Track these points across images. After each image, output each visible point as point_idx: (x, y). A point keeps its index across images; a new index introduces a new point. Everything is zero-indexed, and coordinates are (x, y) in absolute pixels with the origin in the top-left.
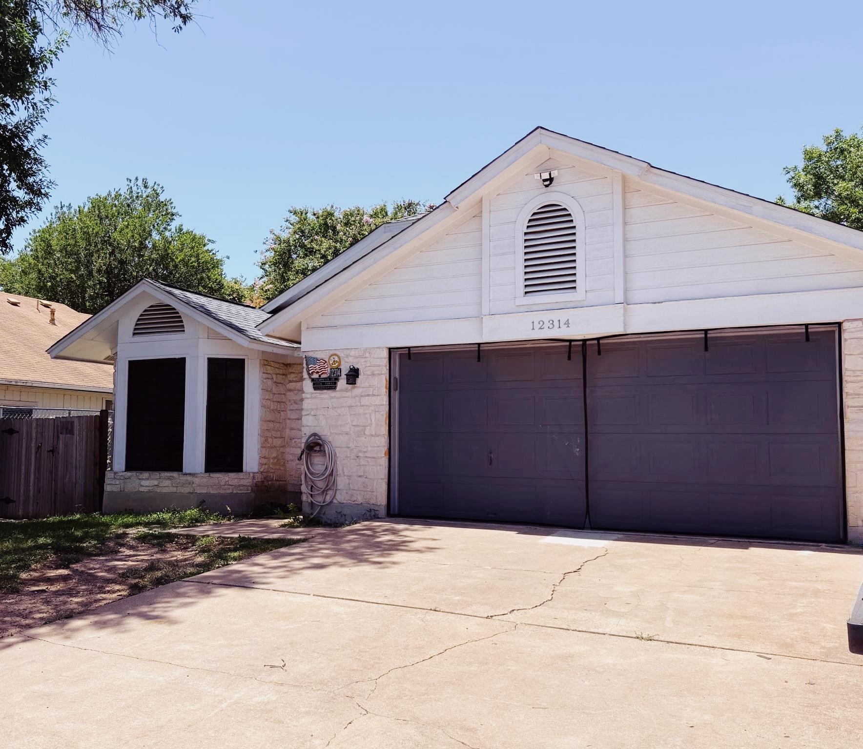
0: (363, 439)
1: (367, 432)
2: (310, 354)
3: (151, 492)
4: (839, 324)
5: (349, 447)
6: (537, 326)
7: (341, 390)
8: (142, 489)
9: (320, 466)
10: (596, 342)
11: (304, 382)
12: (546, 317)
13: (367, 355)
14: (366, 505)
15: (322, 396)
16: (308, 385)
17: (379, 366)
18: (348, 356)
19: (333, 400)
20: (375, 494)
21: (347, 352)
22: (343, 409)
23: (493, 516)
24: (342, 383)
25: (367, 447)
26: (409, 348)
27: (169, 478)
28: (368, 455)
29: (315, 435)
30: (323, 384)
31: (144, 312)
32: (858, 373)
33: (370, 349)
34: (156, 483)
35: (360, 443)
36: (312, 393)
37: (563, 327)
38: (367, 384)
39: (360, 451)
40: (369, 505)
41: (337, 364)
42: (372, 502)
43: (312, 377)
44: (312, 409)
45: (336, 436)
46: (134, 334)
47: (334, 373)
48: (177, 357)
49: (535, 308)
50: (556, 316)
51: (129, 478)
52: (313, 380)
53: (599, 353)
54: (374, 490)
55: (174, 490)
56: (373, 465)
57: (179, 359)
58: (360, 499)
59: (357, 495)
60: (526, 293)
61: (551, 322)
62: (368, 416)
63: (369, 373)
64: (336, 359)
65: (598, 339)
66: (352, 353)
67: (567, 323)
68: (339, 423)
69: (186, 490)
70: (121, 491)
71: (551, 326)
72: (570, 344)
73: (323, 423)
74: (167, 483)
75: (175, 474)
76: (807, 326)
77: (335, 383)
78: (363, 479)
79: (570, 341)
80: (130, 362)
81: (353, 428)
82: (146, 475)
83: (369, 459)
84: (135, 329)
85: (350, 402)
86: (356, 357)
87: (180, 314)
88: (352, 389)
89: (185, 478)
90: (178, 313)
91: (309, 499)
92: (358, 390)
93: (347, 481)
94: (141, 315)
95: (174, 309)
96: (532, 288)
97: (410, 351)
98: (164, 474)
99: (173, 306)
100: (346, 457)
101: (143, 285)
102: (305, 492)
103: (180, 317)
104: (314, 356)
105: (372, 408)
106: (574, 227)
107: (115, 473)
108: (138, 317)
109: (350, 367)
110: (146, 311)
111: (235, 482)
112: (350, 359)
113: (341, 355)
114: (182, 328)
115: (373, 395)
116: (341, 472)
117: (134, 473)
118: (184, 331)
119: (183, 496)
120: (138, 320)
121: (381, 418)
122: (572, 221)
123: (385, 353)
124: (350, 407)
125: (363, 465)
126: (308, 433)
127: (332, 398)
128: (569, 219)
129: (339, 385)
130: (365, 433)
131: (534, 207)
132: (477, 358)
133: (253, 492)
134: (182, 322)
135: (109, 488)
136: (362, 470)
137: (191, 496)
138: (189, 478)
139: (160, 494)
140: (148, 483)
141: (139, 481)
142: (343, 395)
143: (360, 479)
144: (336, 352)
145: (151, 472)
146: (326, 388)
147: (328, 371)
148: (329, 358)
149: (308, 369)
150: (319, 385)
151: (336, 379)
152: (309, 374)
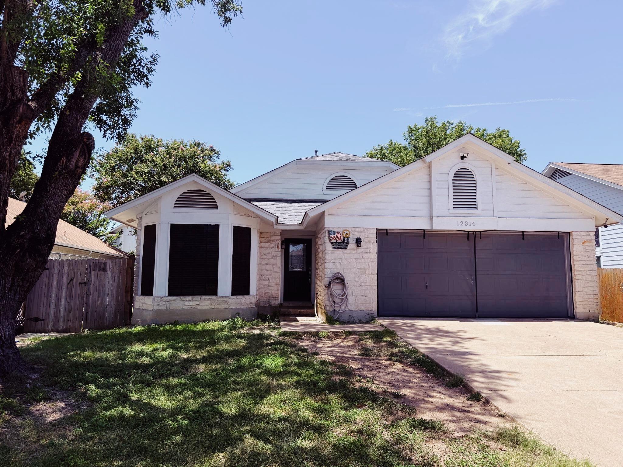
0: (364, 276)
1: (367, 272)
2: (330, 229)
3: (194, 309)
4: (569, 232)
5: (355, 280)
6: (460, 224)
7: (350, 250)
8: (184, 307)
9: (338, 290)
10: (479, 233)
11: (326, 244)
12: (464, 220)
13: (366, 231)
15: (338, 252)
16: (329, 246)
17: (373, 238)
18: (353, 231)
19: (346, 255)
21: (354, 229)
22: (352, 260)
23: (428, 314)
24: (352, 245)
25: (366, 280)
26: (387, 229)
27: (209, 300)
28: (368, 284)
29: (339, 273)
30: (339, 245)
32: (578, 252)
33: (367, 228)
34: (198, 303)
35: (362, 278)
36: (331, 251)
37: (472, 225)
38: (366, 247)
39: (363, 282)
40: (368, 311)
41: (348, 235)
42: (370, 309)
44: (332, 259)
45: (347, 274)
46: (175, 207)
48: (212, 224)
49: (458, 215)
50: (468, 220)
51: (175, 300)
52: (332, 243)
53: (481, 238)
54: (371, 303)
55: (213, 307)
56: (370, 290)
57: (213, 225)
58: (363, 308)
59: (361, 306)
60: (454, 208)
61: (466, 222)
63: (367, 241)
64: (348, 232)
65: (480, 232)
66: (357, 230)
67: (474, 224)
68: (349, 267)
69: (223, 307)
70: (166, 309)
71: (466, 225)
72: (468, 234)
73: (339, 267)
74: (207, 303)
75: (214, 297)
76: (558, 232)
77: (347, 246)
78: (364, 298)
79: (468, 232)
80: (172, 225)
81: (357, 270)
82: (189, 298)
83: (368, 287)
84: (175, 204)
85: (356, 256)
86: (358, 232)
87: (214, 197)
88: (357, 249)
89: (222, 299)
90: (212, 196)
91: (331, 309)
92: (360, 250)
93: (354, 299)
94: (181, 195)
95: (209, 194)
96: (457, 205)
97: (387, 231)
98: (204, 297)
99: (208, 192)
100: (354, 285)
101: (193, 177)
102: (329, 305)
103: (214, 199)
104: (333, 230)
105: (370, 259)
106: (475, 180)
107: (161, 298)
108: (178, 196)
109: (356, 237)
110: (184, 193)
111: (248, 301)
112: (356, 233)
113: (350, 231)
114: (216, 206)
115: (370, 253)
116: (351, 294)
117: (178, 297)
118: (217, 208)
119: (220, 311)
120: (178, 198)
121: (375, 264)
122: (474, 177)
123: (375, 231)
124: (356, 259)
125: (364, 290)
126: (329, 273)
127: (345, 253)
128: (473, 176)
129: (349, 246)
130: (365, 273)
131: (457, 168)
132: (423, 237)
133: (256, 307)
134: (215, 202)
135: (156, 308)
136: (364, 292)
137: (227, 310)
138: (225, 299)
139: (201, 310)
140: (190, 303)
141: (183, 302)
142: (352, 251)
143: (362, 297)
144: (347, 229)
145: (193, 297)
146: (341, 248)
147: (342, 239)
148: (343, 232)
149: (329, 237)
150: (336, 246)
151: (348, 243)
152: (330, 240)
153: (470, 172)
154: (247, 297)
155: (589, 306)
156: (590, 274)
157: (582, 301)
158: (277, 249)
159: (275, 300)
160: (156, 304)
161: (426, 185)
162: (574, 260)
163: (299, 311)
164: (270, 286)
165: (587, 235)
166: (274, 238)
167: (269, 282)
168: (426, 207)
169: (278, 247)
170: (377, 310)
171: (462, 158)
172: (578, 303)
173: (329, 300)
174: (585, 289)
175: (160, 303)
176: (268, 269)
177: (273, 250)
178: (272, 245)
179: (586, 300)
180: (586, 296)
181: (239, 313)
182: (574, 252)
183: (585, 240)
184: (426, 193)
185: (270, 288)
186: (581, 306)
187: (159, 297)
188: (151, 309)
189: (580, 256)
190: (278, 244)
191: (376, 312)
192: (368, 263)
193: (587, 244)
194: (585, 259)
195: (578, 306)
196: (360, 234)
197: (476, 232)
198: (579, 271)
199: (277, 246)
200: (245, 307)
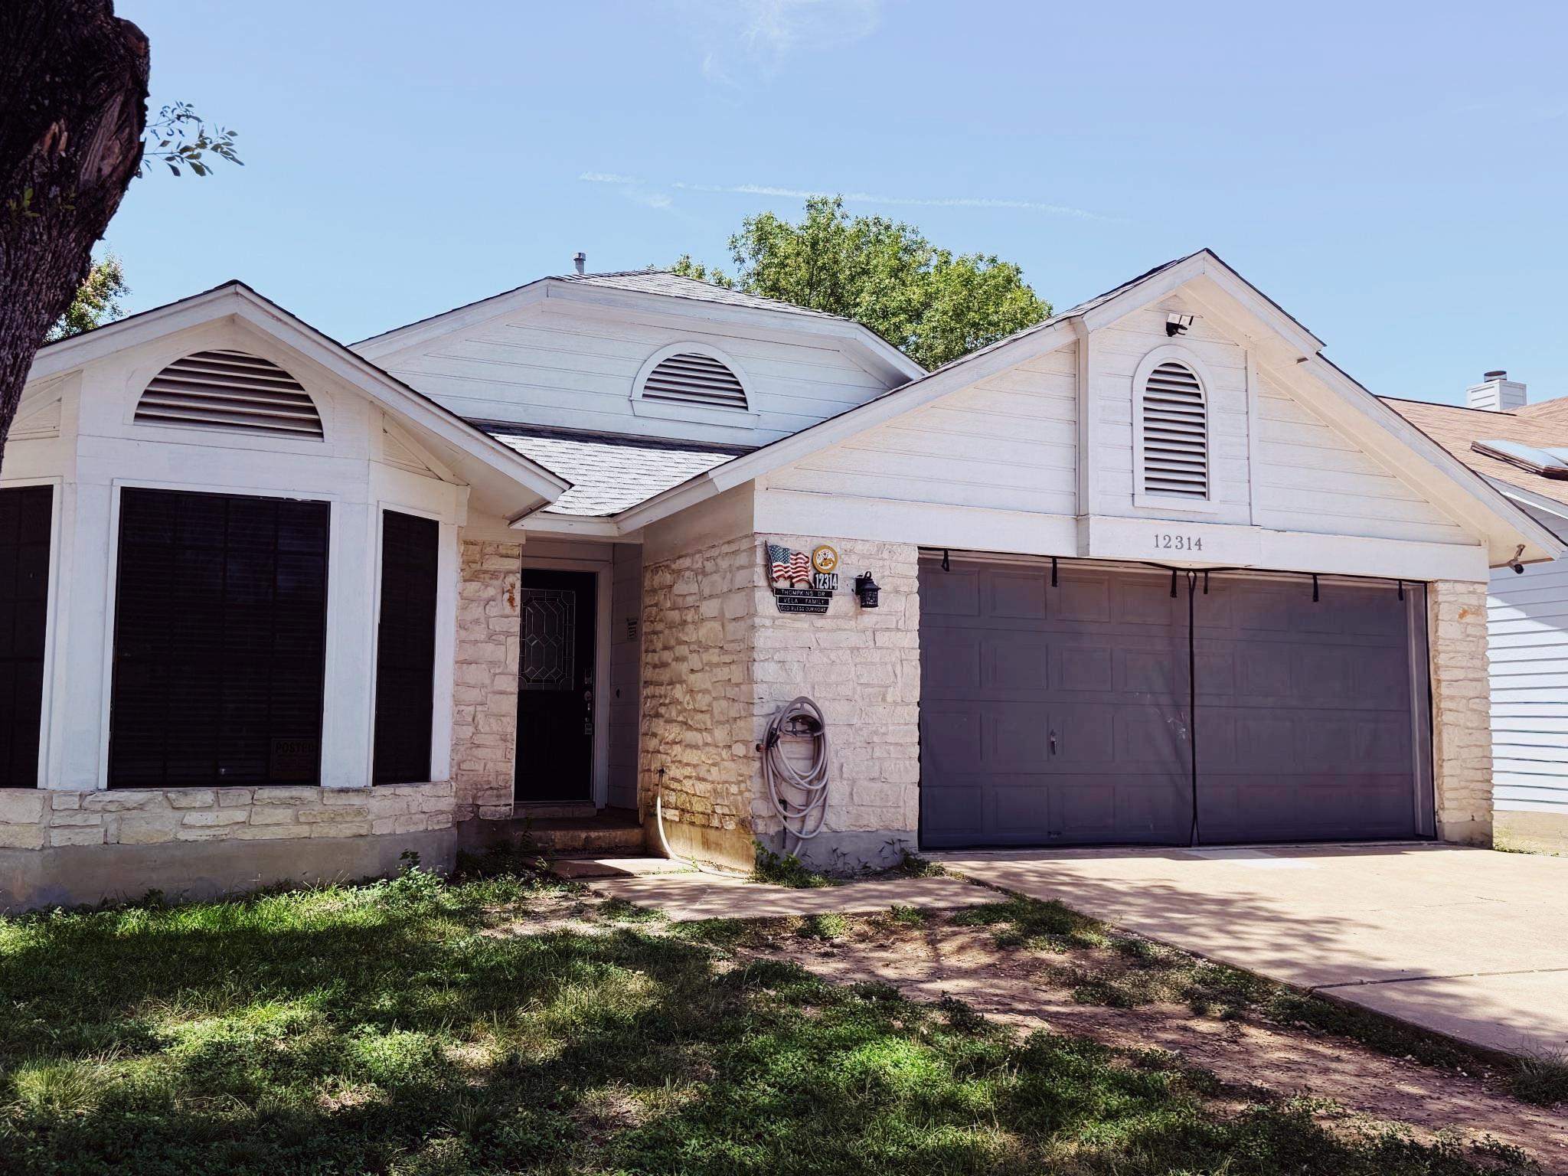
0: (881, 709)
1: (889, 699)
2: (773, 541)
3: (223, 840)
4: (1425, 583)
5: (850, 725)
6: (1162, 543)
7: (835, 617)
8: (183, 835)
9: (794, 761)
10: (1203, 575)
11: (758, 594)
12: (1174, 529)
13: (886, 555)
14: (886, 832)
15: (798, 625)
16: (766, 603)
17: (906, 577)
18: (848, 553)
19: (821, 635)
20: (902, 811)
21: (849, 546)
22: (840, 652)
23: (1056, 836)
24: (842, 601)
25: (886, 725)
26: (947, 551)
27: (285, 804)
28: (890, 739)
29: (803, 700)
30: (801, 601)
31: (174, 364)
32: (1448, 643)
33: (892, 545)
34: (240, 816)
35: (874, 717)
36: (774, 619)
37: (1194, 548)
39: (875, 732)
40: (890, 833)
41: (830, 566)
42: (898, 825)
43: (775, 585)
44: (776, 650)
45: (827, 703)
46: (138, 416)
47: (824, 582)
48: (299, 497)
49: (1157, 515)
50: (1184, 530)
51: (141, 807)
53: (1206, 591)
54: (901, 804)
55: (304, 831)
56: (898, 759)
57: (304, 503)
58: (874, 823)
59: (869, 814)
60: (1147, 489)
61: (1179, 539)
62: (890, 668)
64: (830, 556)
65: (1206, 571)
66: (859, 547)
67: (1198, 544)
68: (833, 678)
69: (345, 830)
70: (105, 843)
71: (1179, 546)
72: (1174, 574)
73: (799, 678)
74: (283, 814)
75: (307, 793)
76: (1400, 581)
77: (827, 602)
78: (877, 785)
79: (1175, 569)
80: (125, 491)
81: (859, 688)
82: (205, 795)
83: (892, 748)
84: (141, 404)
85: (855, 639)
86: (863, 557)
87: (308, 391)
88: (857, 615)
89: (343, 800)
90: (298, 386)
91: (773, 830)
92: (870, 617)
93: (848, 789)
94: (166, 371)
95: (285, 374)
96: (1156, 483)
97: (946, 555)
98: (267, 793)
99: (282, 366)
100: (848, 744)
101: (235, 299)
102: (765, 813)
103: (307, 398)
104: (783, 544)
105: (897, 653)
106: (1202, 405)
107: (82, 796)
108: (155, 373)
109: (856, 575)
110: (181, 362)
111: (430, 806)
112: (854, 558)
113: (838, 550)
114: (315, 427)
115: (898, 629)
116: (836, 773)
117: (157, 794)
118: (321, 435)
119: (334, 846)
120: (156, 381)
121: (912, 672)
122: (1199, 396)
123: (916, 555)
124: (855, 650)
125: (879, 758)
126: (766, 697)
127: (821, 629)
128: (1195, 391)
129: (834, 604)
130: (884, 699)
131: (1154, 362)
132: (1050, 580)
133: (454, 825)
134: (313, 410)
135: (58, 839)
136: (877, 768)
137: (361, 842)
138: (356, 800)
139: (254, 844)
140: (210, 818)
141: (178, 814)
142: (841, 623)
143: (872, 784)
144: (829, 543)
145: (222, 791)
146: (805, 610)
147: (811, 578)
148: (814, 552)
149: (768, 567)
150: (792, 602)
151: (829, 594)
152: (770, 580)
153: (1191, 376)
154: (425, 788)
155: (1472, 801)
156: (1475, 707)
157: (1456, 789)
158: (507, 604)
159: (499, 796)
160: (57, 822)
161: (1063, 410)
162: (1437, 668)
163: (584, 835)
164: (478, 746)
165: (1470, 592)
166: (494, 564)
167: (477, 731)
168: (1063, 481)
169: (511, 600)
170: (916, 827)
171: (1172, 329)
172: (1447, 795)
173: (766, 796)
174: (1465, 754)
175: (78, 820)
176: (472, 682)
177: (493, 610)
178: (491, 592)
179: (1463, 784)
180: (1466, 772)
181: (415, 855)
182: (1440, 642)
183: (1466, 607)
184: (1062, 434)
185: (480, 753)
186: (1454, 804)
187: (68, 793)
188: (37, 843)
189: (1452, 655)
190: (513, 586)
191: (915, 835)
192: (894, 666)
193: (1469, 619)
194: (1464, 664)
195: (1447, 804)
196: (866, 562)
197: (1195, 571)
198: (1452, 698)
199: (507, 596)
200: (422, 828)
